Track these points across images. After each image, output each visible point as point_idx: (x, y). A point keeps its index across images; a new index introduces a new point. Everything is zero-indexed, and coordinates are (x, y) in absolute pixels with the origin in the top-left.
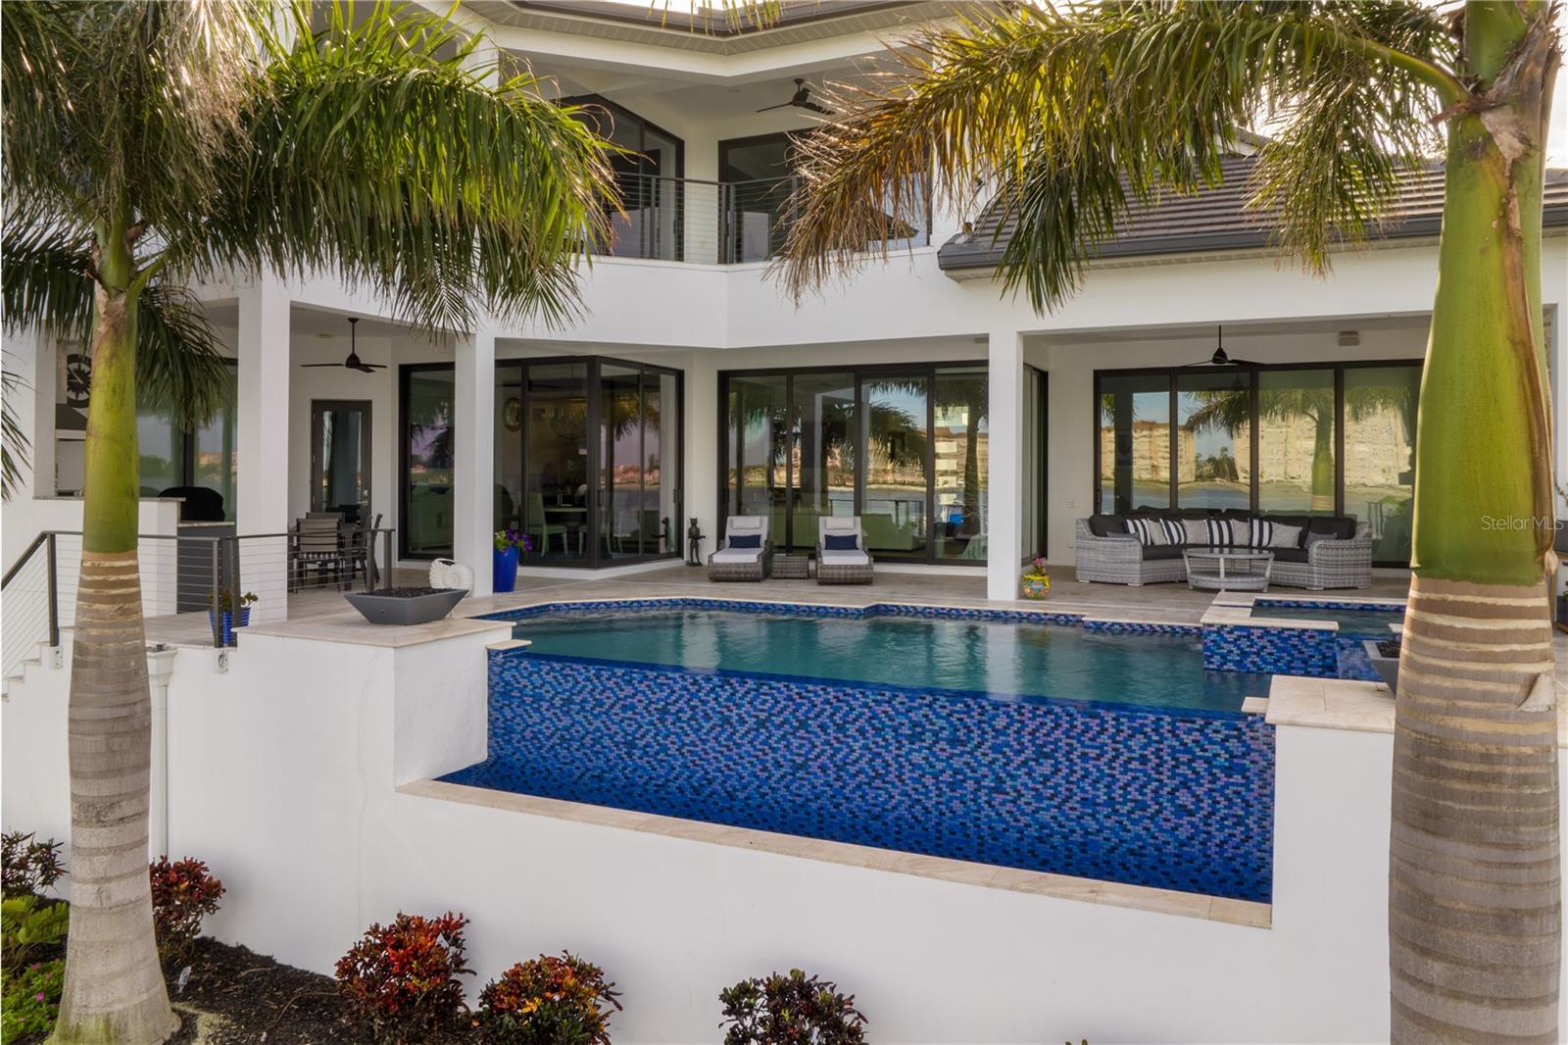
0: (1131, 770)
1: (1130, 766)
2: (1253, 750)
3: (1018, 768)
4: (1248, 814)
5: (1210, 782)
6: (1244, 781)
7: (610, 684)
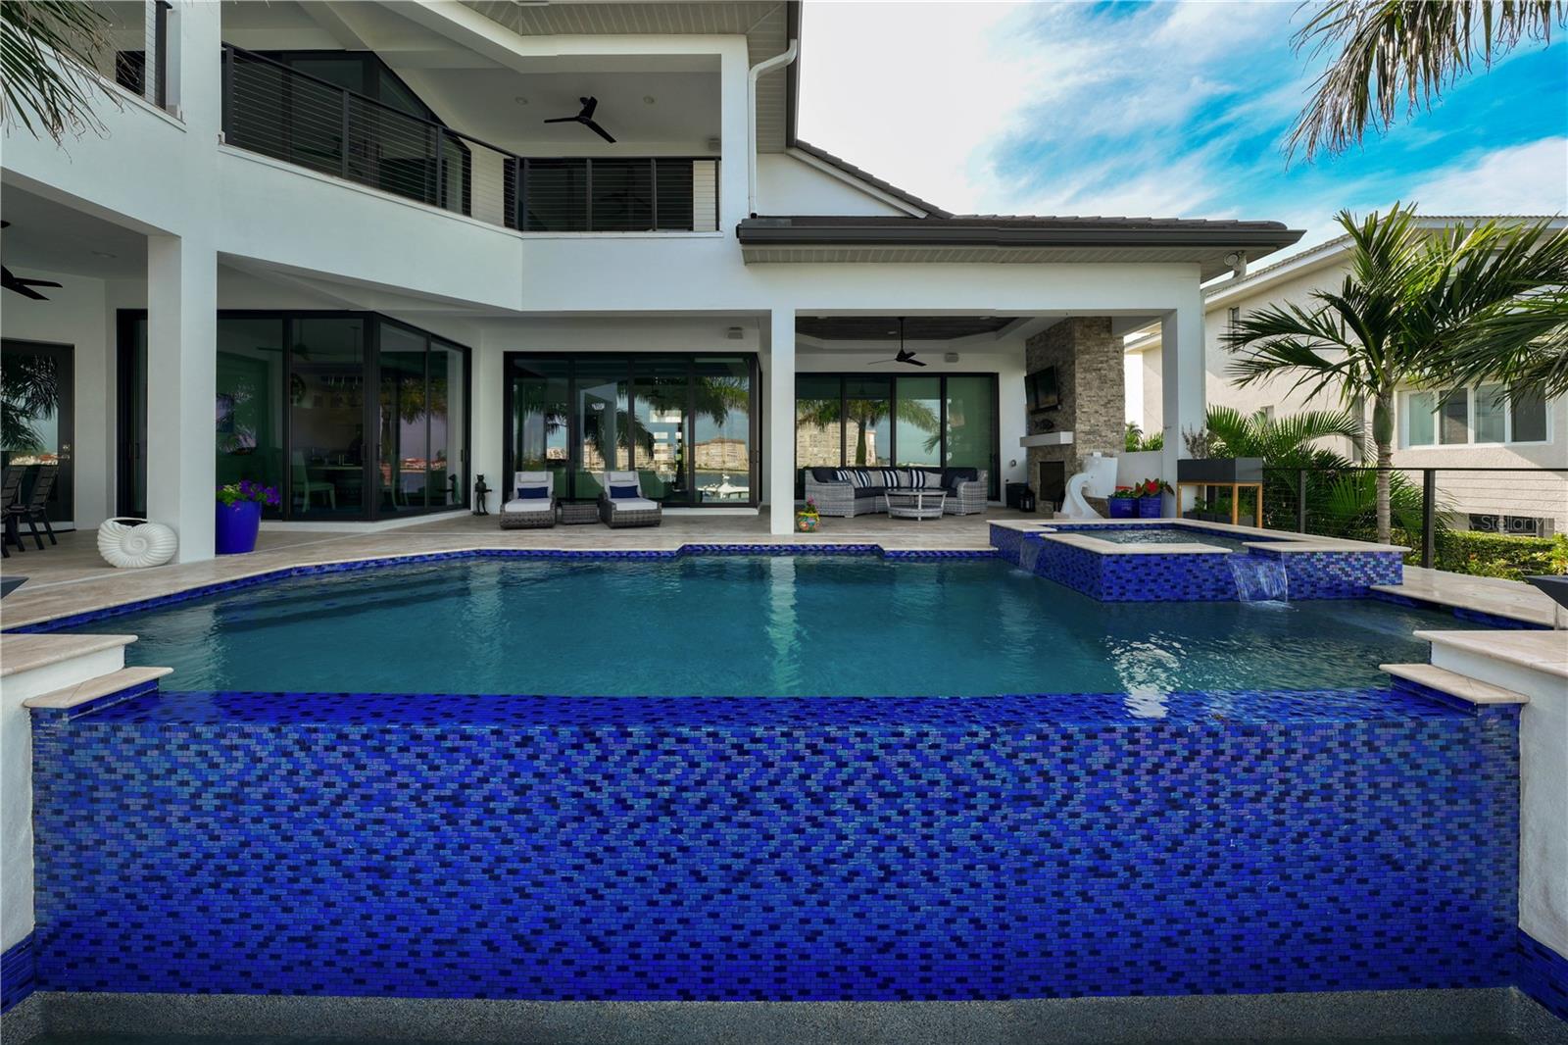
0: (1309, 811)
1: (1307, 805)
2: (1486, 759)
3: (1131, 831)
4: (1480, 856)
5: (1424, 815)
6: (1473, 808)
7: (335, 758)
